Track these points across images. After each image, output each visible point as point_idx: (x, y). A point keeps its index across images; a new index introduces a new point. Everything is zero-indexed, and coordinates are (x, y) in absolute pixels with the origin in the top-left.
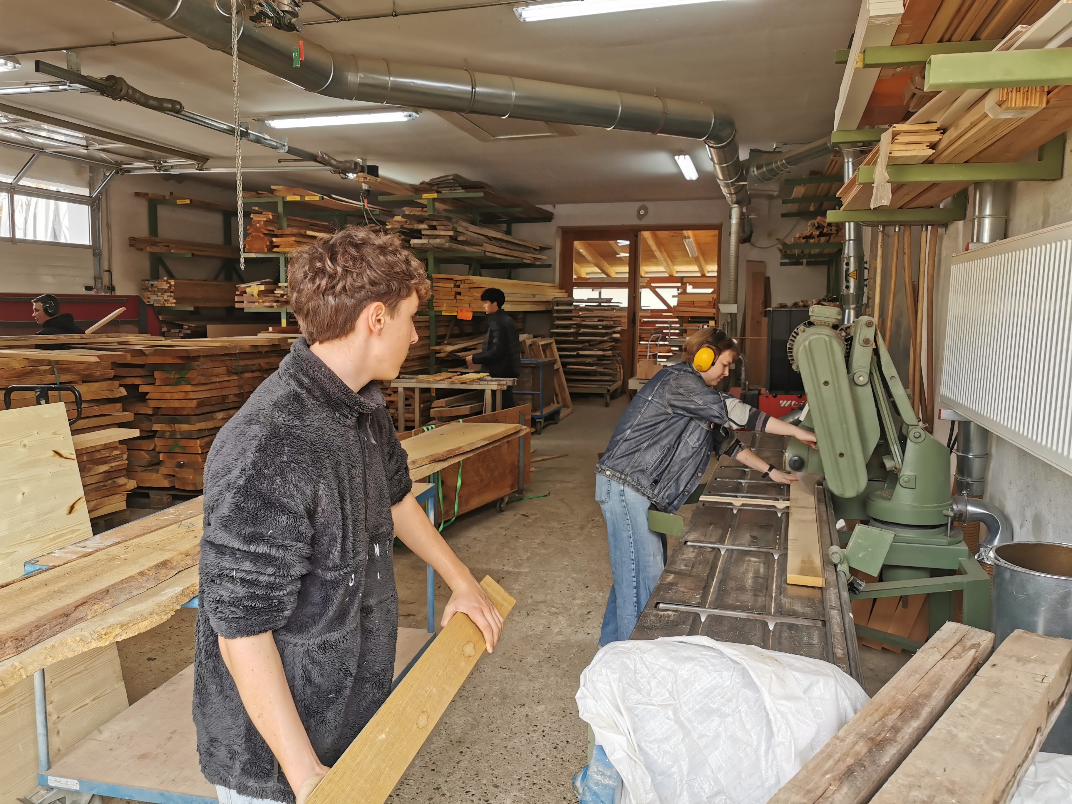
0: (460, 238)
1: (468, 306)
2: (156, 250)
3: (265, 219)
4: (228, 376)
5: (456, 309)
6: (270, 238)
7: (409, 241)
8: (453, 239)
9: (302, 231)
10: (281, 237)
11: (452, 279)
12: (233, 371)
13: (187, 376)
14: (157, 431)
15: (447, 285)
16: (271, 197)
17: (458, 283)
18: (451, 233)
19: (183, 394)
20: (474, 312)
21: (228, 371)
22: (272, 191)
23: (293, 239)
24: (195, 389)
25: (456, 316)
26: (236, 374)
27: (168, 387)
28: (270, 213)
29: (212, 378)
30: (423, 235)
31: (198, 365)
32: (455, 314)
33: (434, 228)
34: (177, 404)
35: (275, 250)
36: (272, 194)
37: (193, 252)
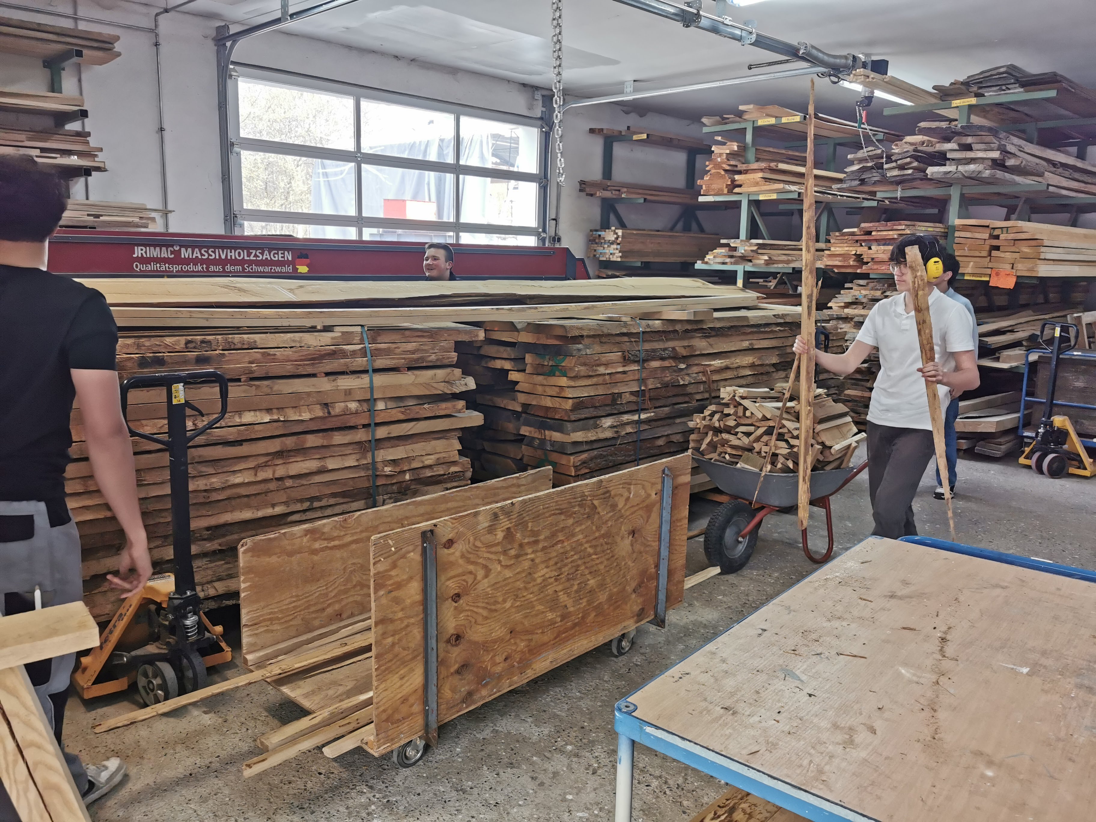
0: (1011, 162)
1: (1008, 267)
2: (607, 194)
3: (728, 152)
4: (624, 366)
5: (989, 271)
6: (732, 176)
7: (924, 171)
8: (998, 164)
9: (773, 165)
10: (746, 173)
11: (988, 226)
12: (632, 358)
13: (563, 364)
14: (525, 436)
15: (977, 235)
16: (739, 122)
17: (996, 232)
18: (996, 155)
19: (557, 389)
20: (1018, 277)
21: (624, 358)
22: (740, 114)
23: (760, 175)
24: (572, 384)
25: (988, 282)
26: (638, 362)
27: (540, 378)
28: (736, 144)
29: (598, 368)
30: (949, 159)
31: (579, 350)
32: (987, 279)
33: (968, 148)
34: (548, 402)
35: (737, 190)
36: (740, 117)
37: (646, 197)
